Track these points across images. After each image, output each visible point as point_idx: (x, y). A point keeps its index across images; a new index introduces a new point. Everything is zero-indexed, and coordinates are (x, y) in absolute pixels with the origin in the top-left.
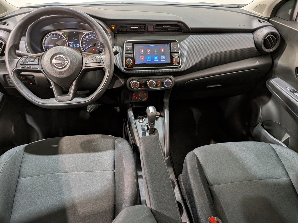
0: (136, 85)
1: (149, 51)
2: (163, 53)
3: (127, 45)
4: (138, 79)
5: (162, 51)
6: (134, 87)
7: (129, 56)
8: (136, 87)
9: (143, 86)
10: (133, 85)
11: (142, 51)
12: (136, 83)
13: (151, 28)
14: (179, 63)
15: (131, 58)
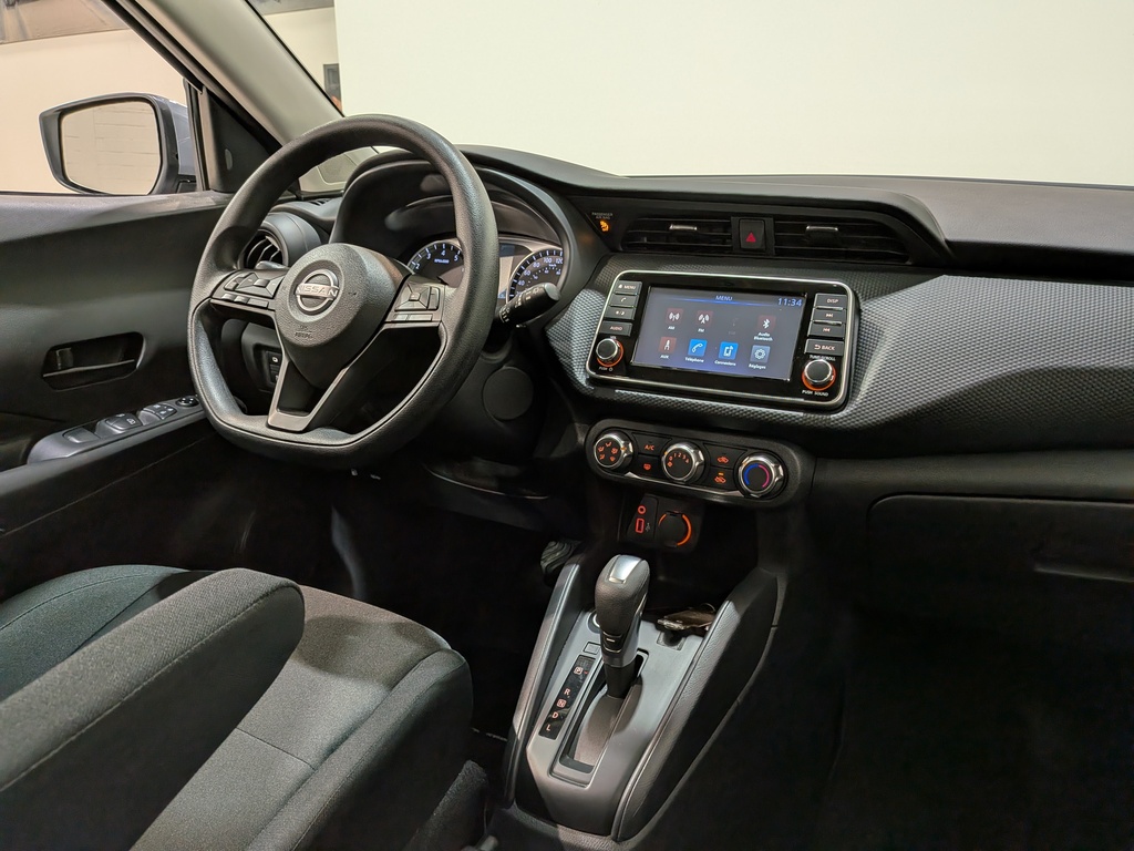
0: (614, 451)
1: (703, 319)
2: (766, 337)
3: (620, 286)
4: (635, 432)
5: (766, 324)
6: (603, 457)
7: (616, 328)
8: (612, 459)
9: (647, 467)
10: (601, 449)
11: (677, 317)
12: (616, 444)
13: (751, 235)
14: (833, 391)
15: (620, 338)
